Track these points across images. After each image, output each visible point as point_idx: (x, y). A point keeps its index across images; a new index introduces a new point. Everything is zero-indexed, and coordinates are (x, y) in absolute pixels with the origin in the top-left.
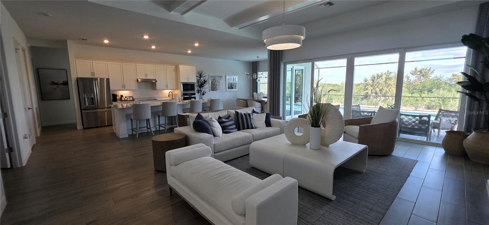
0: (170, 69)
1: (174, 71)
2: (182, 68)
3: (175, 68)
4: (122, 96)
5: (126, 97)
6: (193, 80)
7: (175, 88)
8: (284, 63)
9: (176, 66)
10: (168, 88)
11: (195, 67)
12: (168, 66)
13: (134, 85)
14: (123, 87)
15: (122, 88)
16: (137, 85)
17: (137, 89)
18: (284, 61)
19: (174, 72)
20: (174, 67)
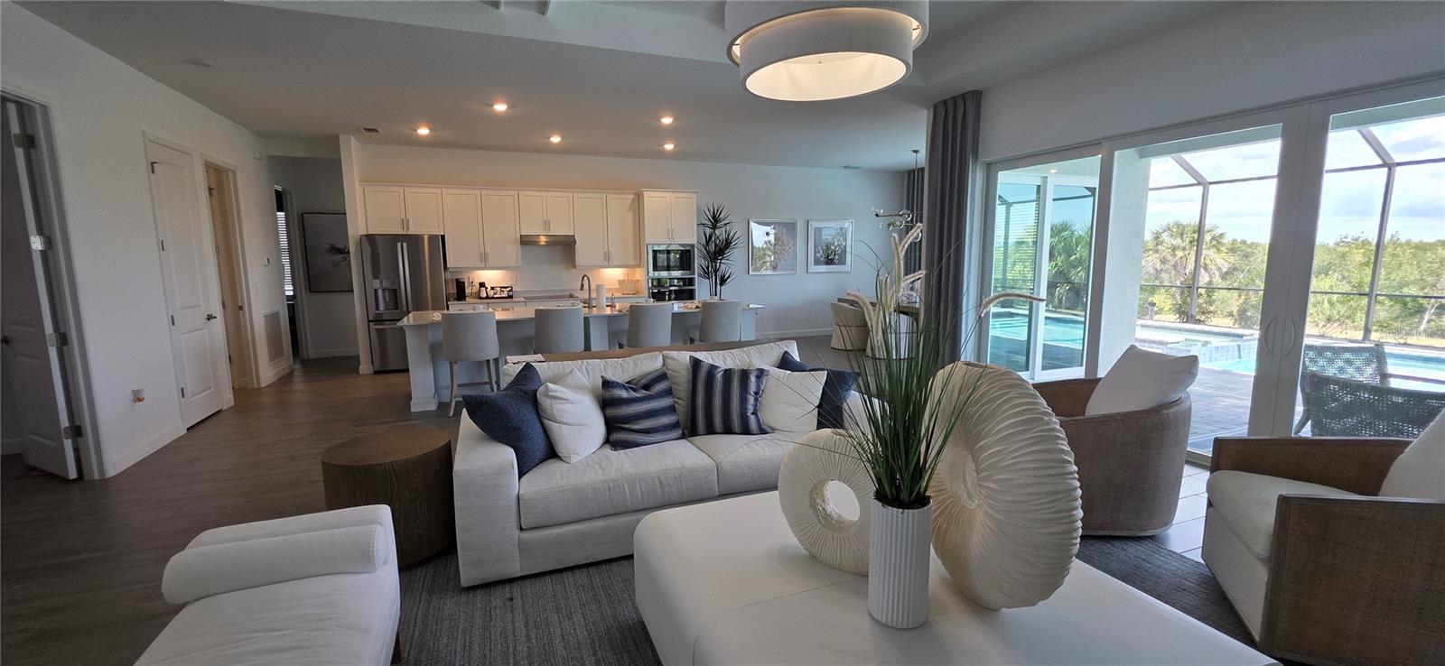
0: (619, 204)
1: (629, 209)
2: (652, 199)
3: (634, 199)
4: (482, 285)
6: (689, 235)
7: (632, 262)
8: (989, 165)
9: (636, 194)
10: (610, 263)
11: (694, 196)
12: (613, 196)
13: (513, 252)
14: (481, 261)
15: (478, 264)
16: (520, 252)
17: (520, 264)
18: (985, 157)
19: (630, 214)
20: (632, 196)
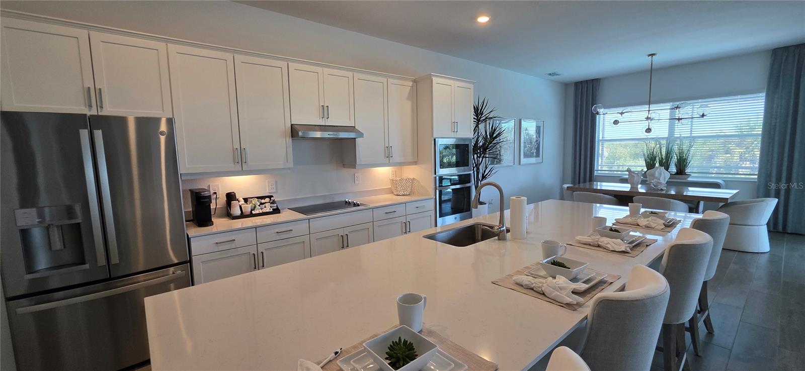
1: (408, 98)
3: (412, 87)
4: (231, 197)
5: (246, 200)
7: (411, 159)
9: (415, 81)
10: (391, 161)
11: (471, 86)
12: (393, 80)
14: (235, 162)
16: (290, 150)
19: (409, 103)
20: (410, 84)
